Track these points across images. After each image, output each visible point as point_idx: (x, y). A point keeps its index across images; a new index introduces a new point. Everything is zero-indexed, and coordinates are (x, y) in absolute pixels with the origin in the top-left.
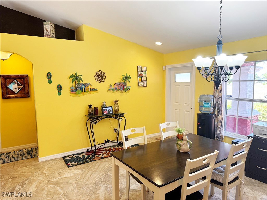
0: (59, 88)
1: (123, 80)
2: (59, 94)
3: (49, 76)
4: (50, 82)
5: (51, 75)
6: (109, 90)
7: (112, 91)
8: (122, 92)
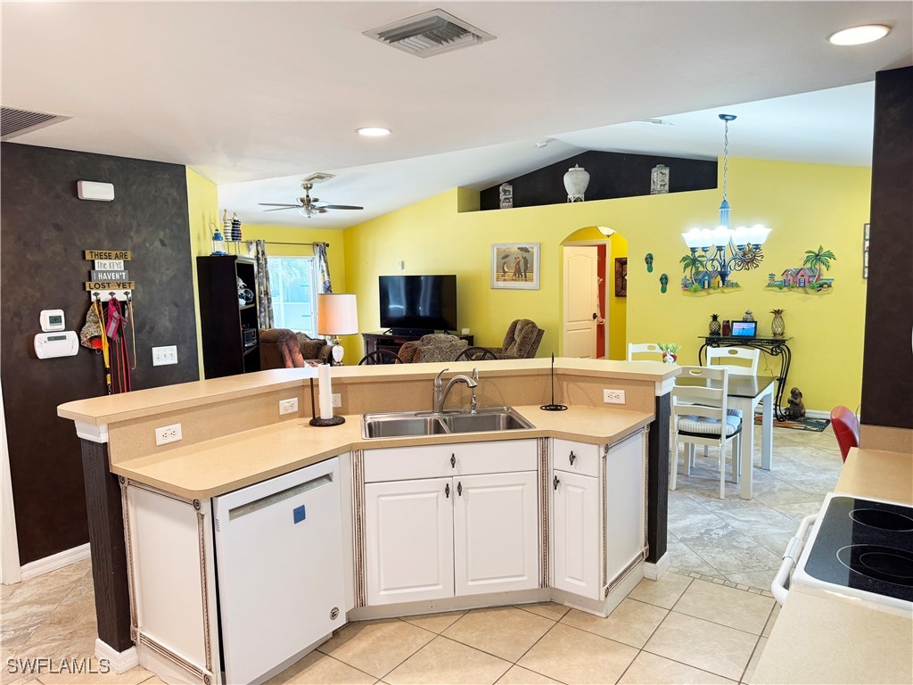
0: (664, 280)
1: (806, 262)
2: (664, 290)
3: (649, 260)
4: (650, 269)
5: (652, 258)
6: (769, 285)
7: (776, 289)
8: (807, 293)
